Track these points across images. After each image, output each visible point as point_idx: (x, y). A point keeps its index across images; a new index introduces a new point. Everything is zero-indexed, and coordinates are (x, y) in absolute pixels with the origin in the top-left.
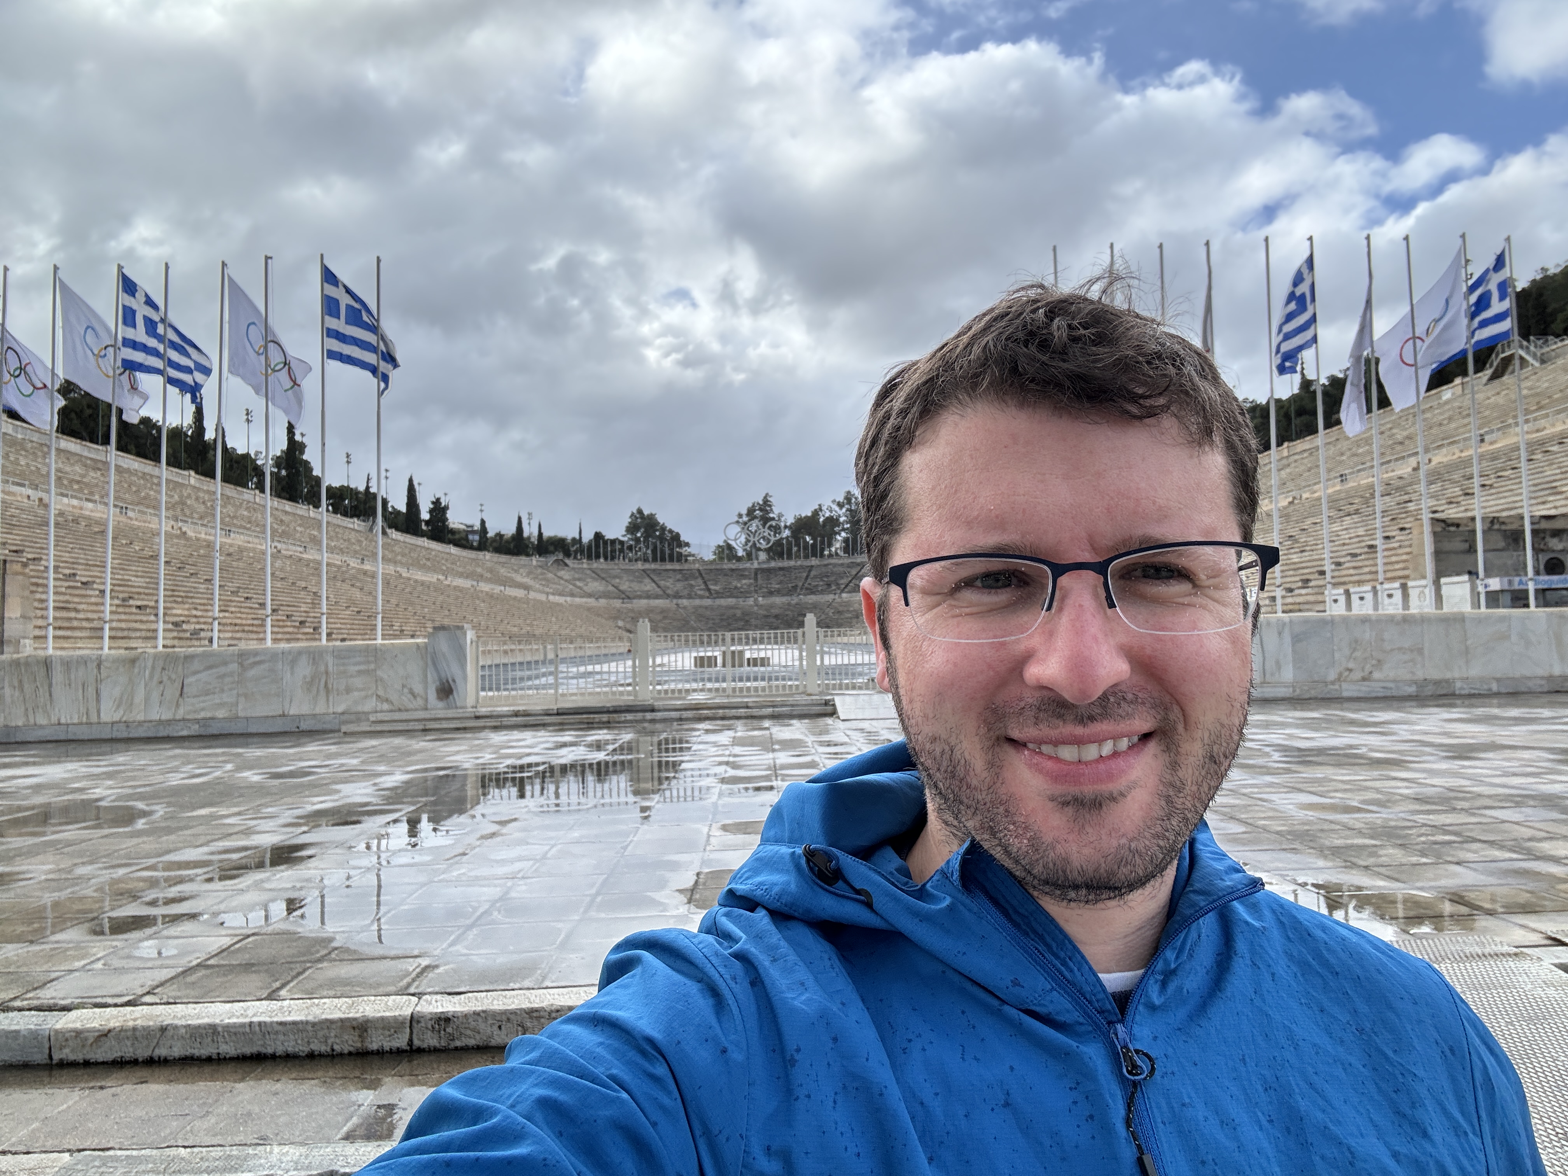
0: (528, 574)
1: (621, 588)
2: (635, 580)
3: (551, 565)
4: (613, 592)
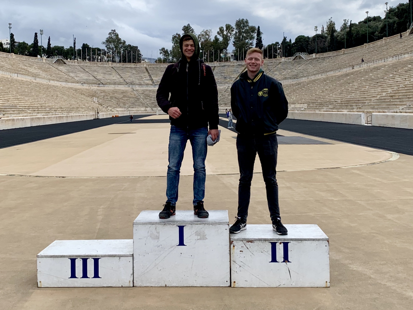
0: (40, 68)
1: (97, 78)
2: (107, 73)
3: (55, 62)
4: (93, 80)
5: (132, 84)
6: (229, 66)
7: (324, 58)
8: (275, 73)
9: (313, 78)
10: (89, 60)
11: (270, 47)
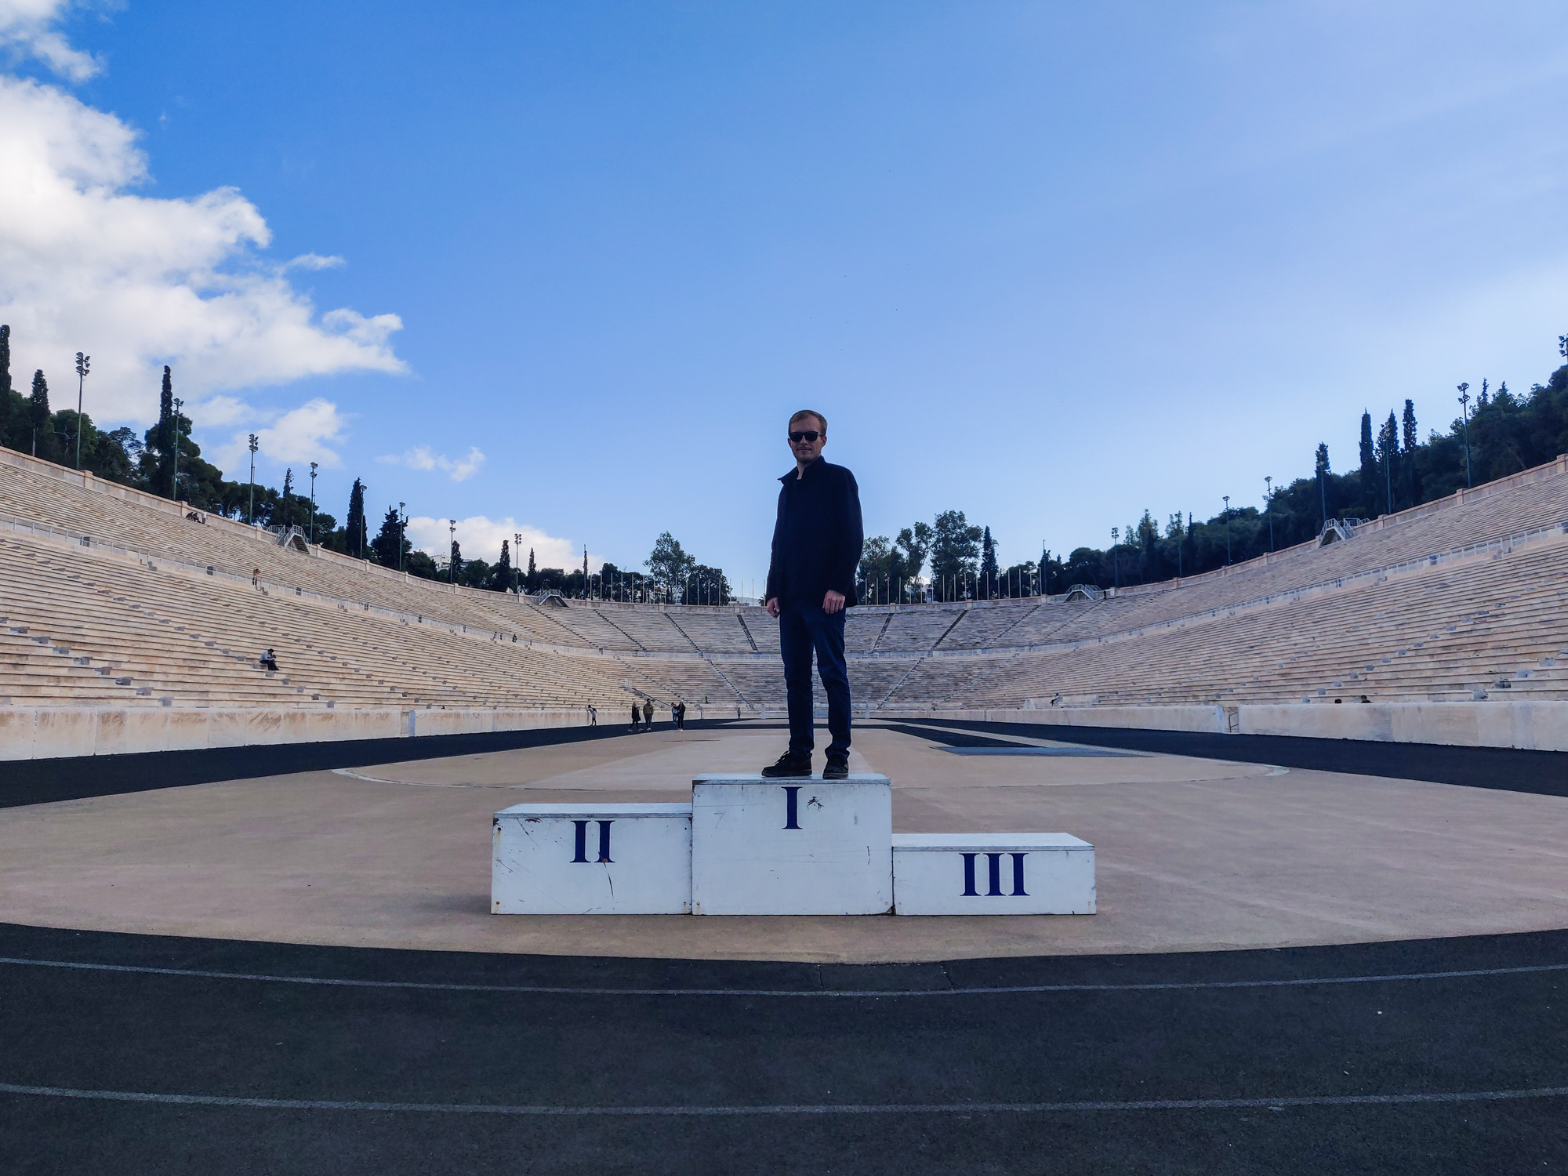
0: (511, 616)
2: (655, 626)
3: (544, 604)
4: (624, 642)
5: (709, 650)
6: (922, 613)
7: (1136, 596)
8: (1026, 629)
9: (1111, 640)
10: (617, 598)
11: (1013, 571)
